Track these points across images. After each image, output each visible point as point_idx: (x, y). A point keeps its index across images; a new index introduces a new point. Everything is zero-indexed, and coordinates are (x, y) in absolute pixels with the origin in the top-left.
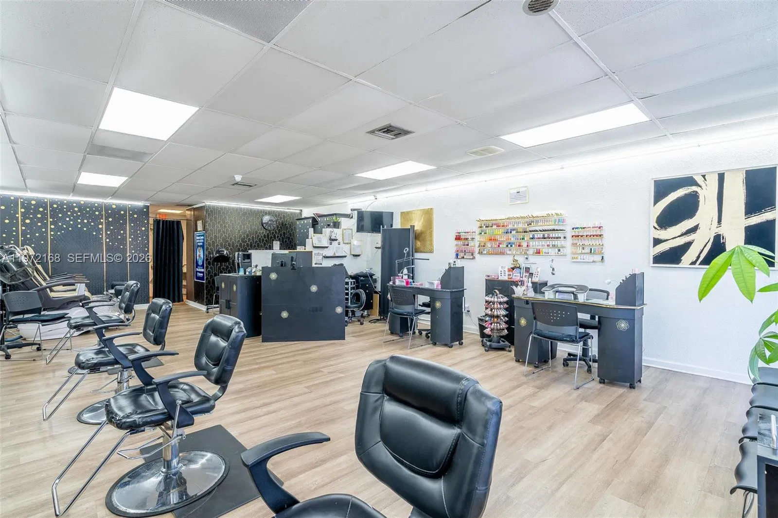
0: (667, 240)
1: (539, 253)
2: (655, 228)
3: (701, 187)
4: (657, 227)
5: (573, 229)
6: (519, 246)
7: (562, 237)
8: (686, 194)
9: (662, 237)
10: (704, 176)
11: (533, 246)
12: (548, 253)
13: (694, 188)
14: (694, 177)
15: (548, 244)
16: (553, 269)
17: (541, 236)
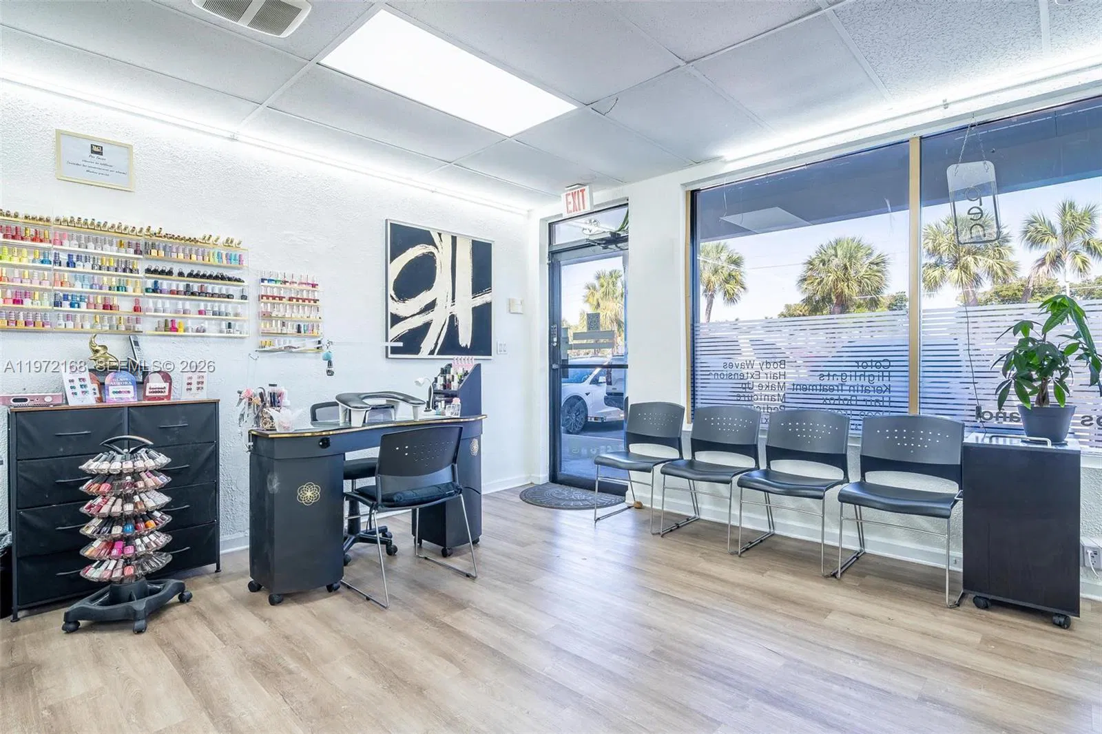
0: (406, 318)
1: (174, 329)
2: (393, 298)
3: (437, 248)
4: (394, 296)
5: (263, 280)
6: (105, 307)
7: (237, 294)
8: (423, 254)
9: (401, 313)
10: (440, 234)
11: (156, 311)
12: (204, 331)
13: (431, 248)
14: (431, 232)
15: (202, 308)
16: (330, 364)
17: (182, 288)
